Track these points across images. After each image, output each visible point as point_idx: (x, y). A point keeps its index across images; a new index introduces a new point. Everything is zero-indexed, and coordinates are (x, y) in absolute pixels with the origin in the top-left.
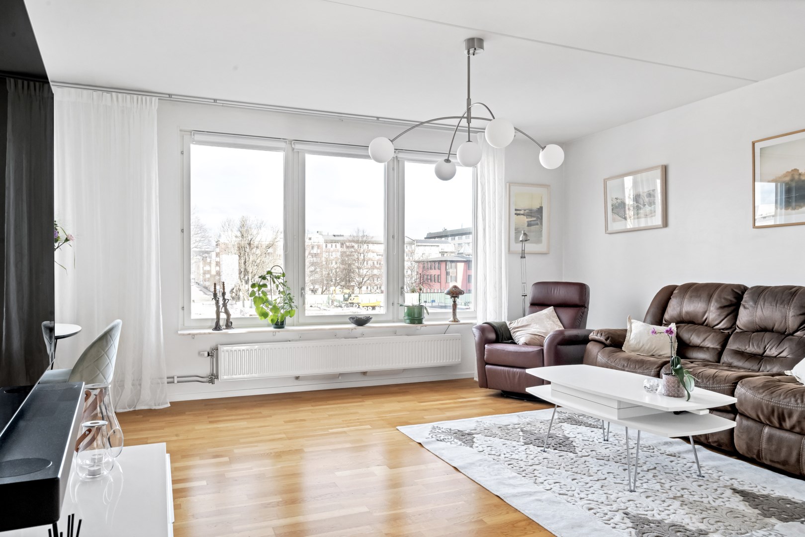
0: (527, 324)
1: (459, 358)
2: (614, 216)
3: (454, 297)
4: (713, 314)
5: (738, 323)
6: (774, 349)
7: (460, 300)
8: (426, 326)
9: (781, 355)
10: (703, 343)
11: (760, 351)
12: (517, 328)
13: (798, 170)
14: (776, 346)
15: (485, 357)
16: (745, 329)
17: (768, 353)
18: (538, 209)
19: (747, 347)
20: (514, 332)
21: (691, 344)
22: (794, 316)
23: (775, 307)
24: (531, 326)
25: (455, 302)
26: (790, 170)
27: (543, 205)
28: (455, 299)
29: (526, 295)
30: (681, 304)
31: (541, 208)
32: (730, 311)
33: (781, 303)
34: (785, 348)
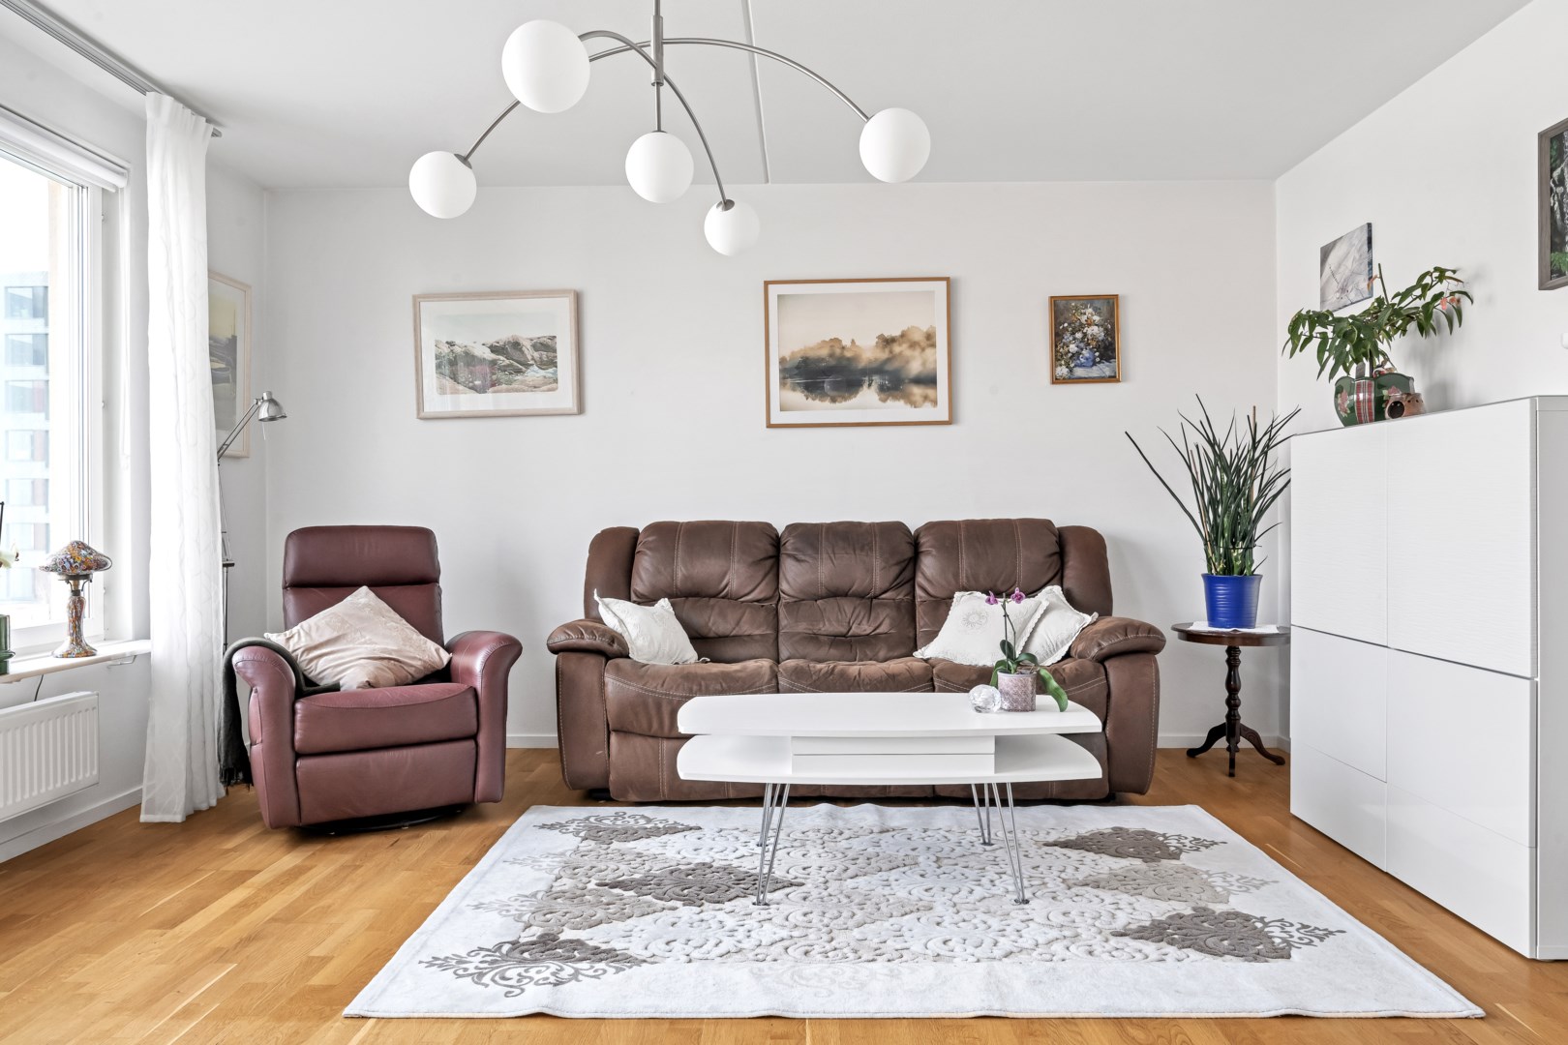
0: (335, 634)
1: (92, 769)
2: (444, 381)
3: (76, 578)
4: (737, 576)
5: (784, 586)
6: (864, 622)
7: (93, 589)
8: (19, 681)
9: (878, 631)
10: (737, 629)
11: (843, 630)
12: (315, 648)
13: (840, 341)
14: (866, 619)
15: (297, 737)
16: (801, 596)
17: (855, 630)
18: (229, 339)
19: (821, 626)
20: (311, 660)
21: (712, 635)
22: (884, 568)
23: (853, 556)
24: (349, 638)
25: (76, 592)
26: (827, 339)
27: (237, 334)
28: (77, 585)
29: (233, 565)
30: (670, 560)
31: (233, 340)
32: (767, 569)
33: (862, 549)
34: (881, 619)
